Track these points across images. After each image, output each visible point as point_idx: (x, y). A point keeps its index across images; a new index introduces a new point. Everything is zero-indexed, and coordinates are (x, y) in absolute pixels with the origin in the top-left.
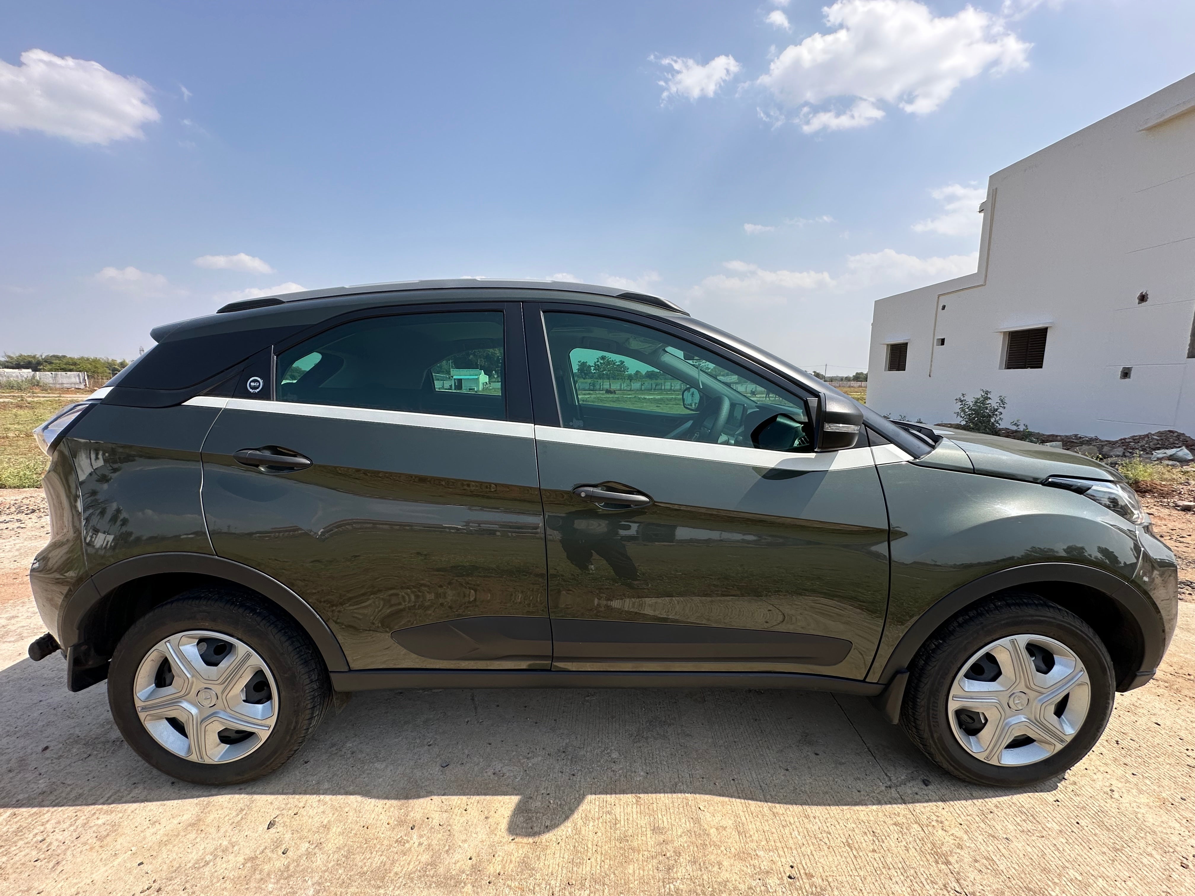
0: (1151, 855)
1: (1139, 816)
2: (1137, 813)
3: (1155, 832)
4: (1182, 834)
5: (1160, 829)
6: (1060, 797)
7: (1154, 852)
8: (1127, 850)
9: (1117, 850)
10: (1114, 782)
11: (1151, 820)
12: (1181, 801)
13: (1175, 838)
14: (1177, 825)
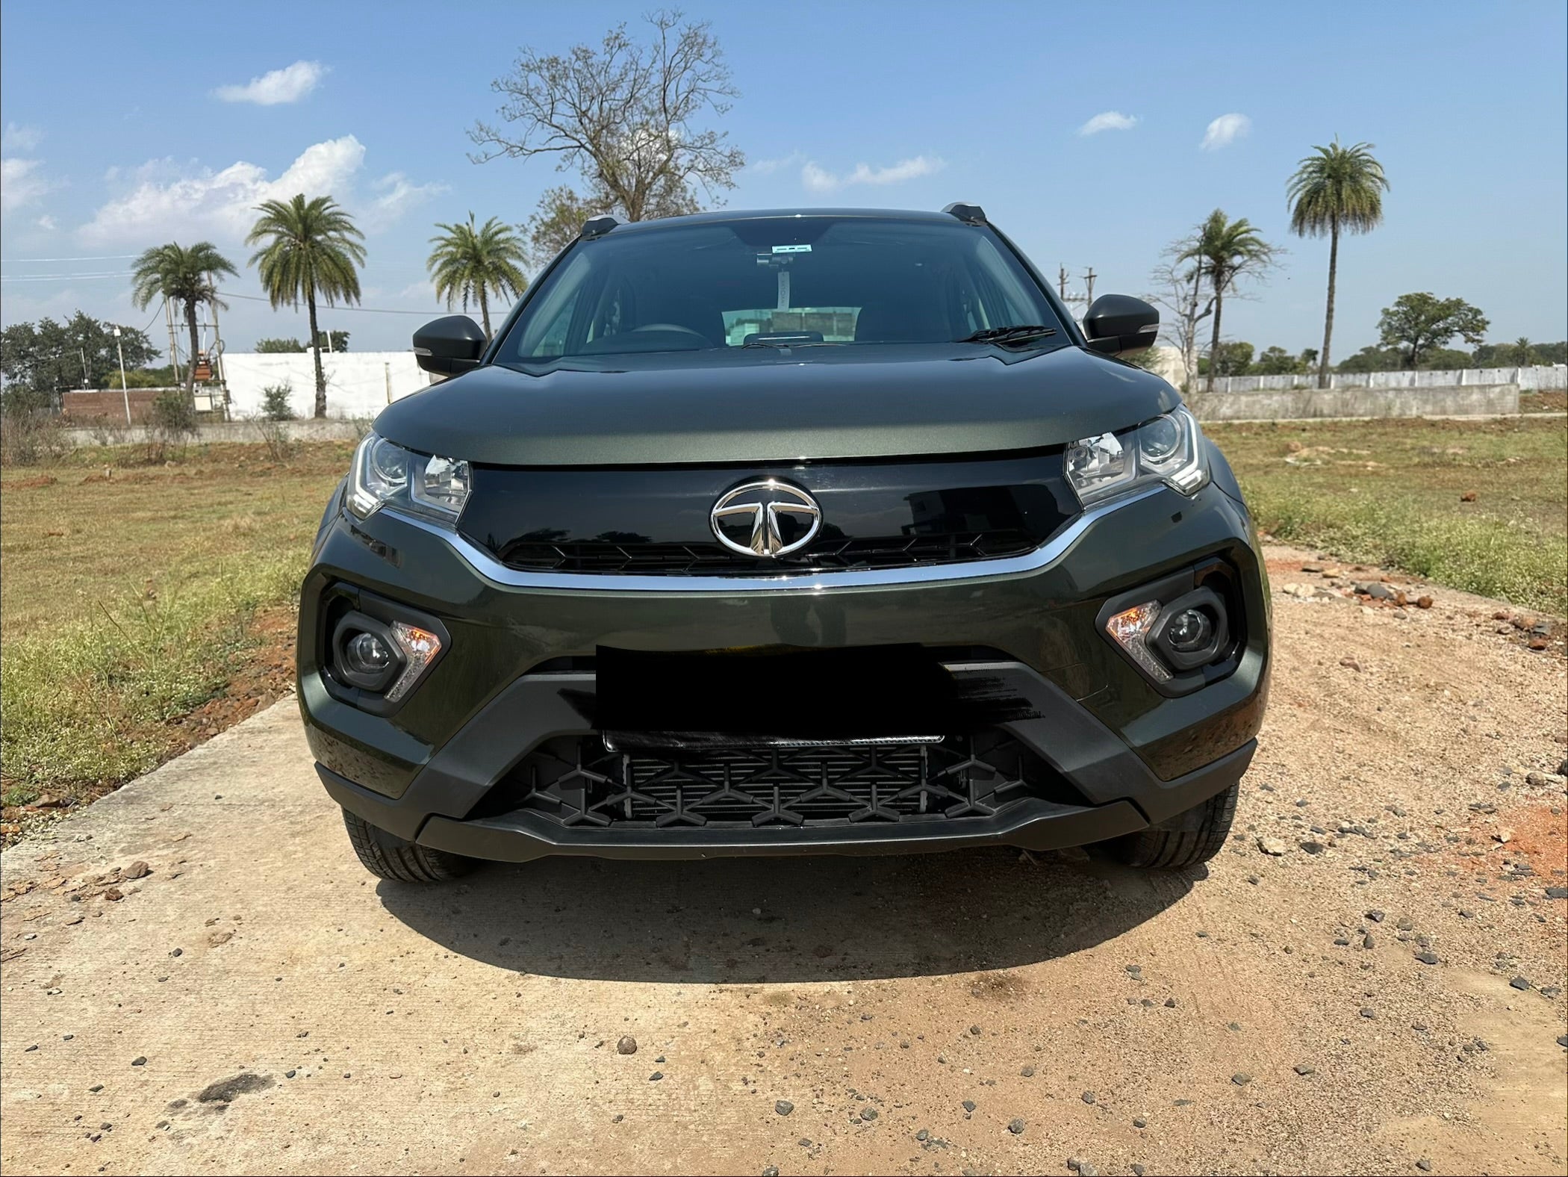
0: (265, 905)
1: (299, 928)
2: (303, 929)
3: (276, 925)
4: (256, 943)
5: (275, 931)
6: (366, 890)
7: (264, 909)
8: (283, 895)
9: (289, 889)
10: (348, 941)
11: (287, 932)
12: (279, 976)
13: (258, 934)
14: (265, 946)
